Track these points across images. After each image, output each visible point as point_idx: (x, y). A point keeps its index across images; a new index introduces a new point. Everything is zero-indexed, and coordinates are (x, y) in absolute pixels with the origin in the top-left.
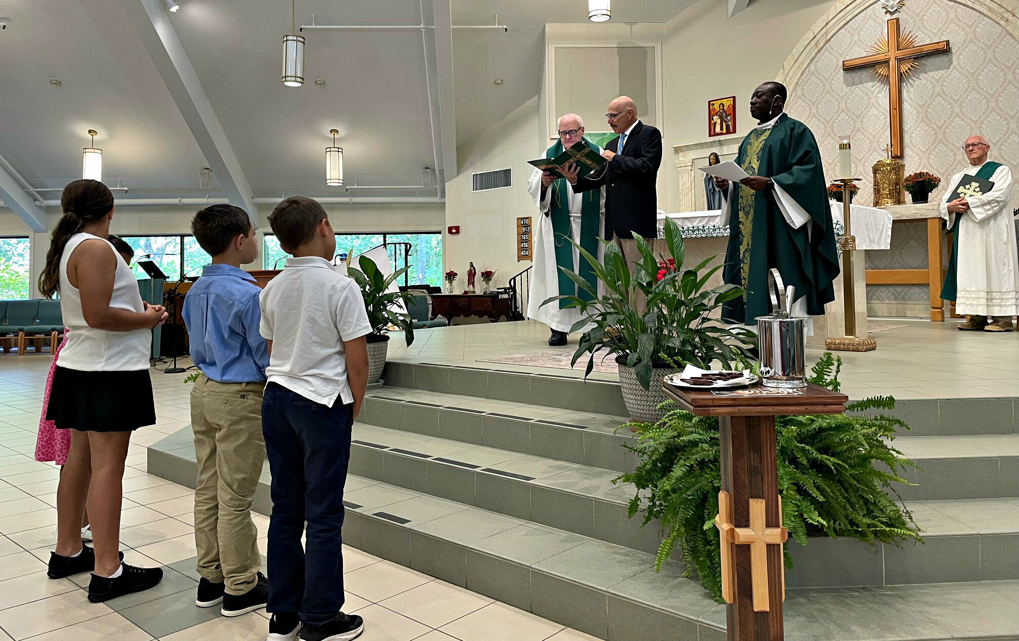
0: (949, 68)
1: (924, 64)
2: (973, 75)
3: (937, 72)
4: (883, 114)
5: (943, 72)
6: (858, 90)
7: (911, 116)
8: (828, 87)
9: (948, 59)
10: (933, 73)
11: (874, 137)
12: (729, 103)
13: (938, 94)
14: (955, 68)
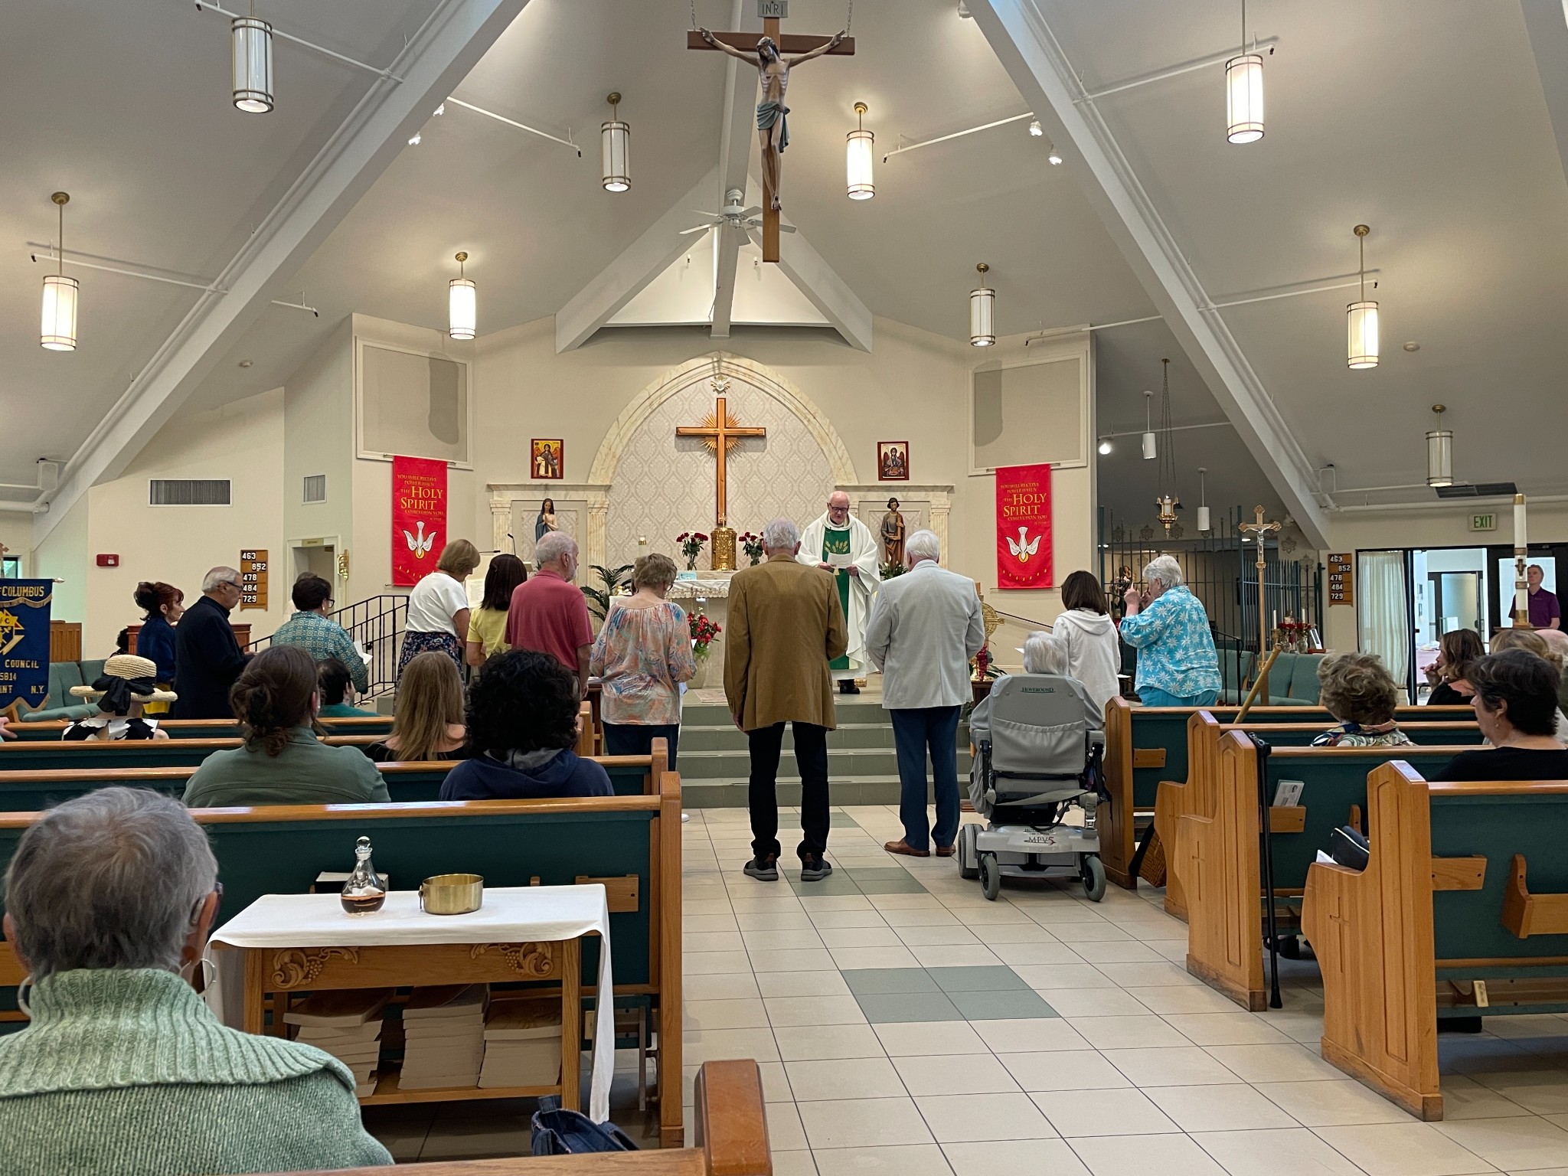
0: (764, 452)
1: (744, 445)
2: (782, 461)
3: (755, 453)
4: (709, 483)
5: (759, 454)
6: (687, 457)
7: (734, 489)
8: (660, 448)
9: (762, 444)
10: (752, 453)
11: (701, 503)
12: (556, 446)
13: (755, 473)
14: (768, 453)
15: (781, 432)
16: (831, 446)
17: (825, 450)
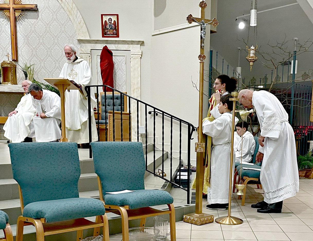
0: (38, 19)
1: (26, 14)
2: (48, 25)
3: (32, 20)
4: (8, 37)
5: (35, 20)
7: (21, 40)
9: (37, 14)
10: (31, 20)
11: (4, 48)
13: (33, 32)
14: (40, 20)
15: (47, 7)
16: (74, 16)
17: (71, 18)
